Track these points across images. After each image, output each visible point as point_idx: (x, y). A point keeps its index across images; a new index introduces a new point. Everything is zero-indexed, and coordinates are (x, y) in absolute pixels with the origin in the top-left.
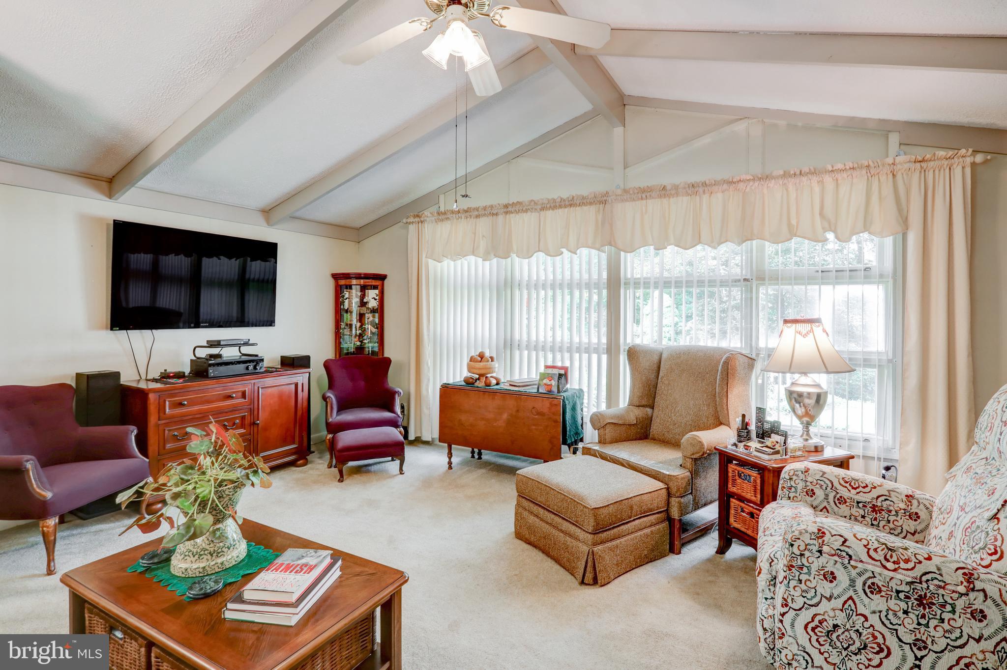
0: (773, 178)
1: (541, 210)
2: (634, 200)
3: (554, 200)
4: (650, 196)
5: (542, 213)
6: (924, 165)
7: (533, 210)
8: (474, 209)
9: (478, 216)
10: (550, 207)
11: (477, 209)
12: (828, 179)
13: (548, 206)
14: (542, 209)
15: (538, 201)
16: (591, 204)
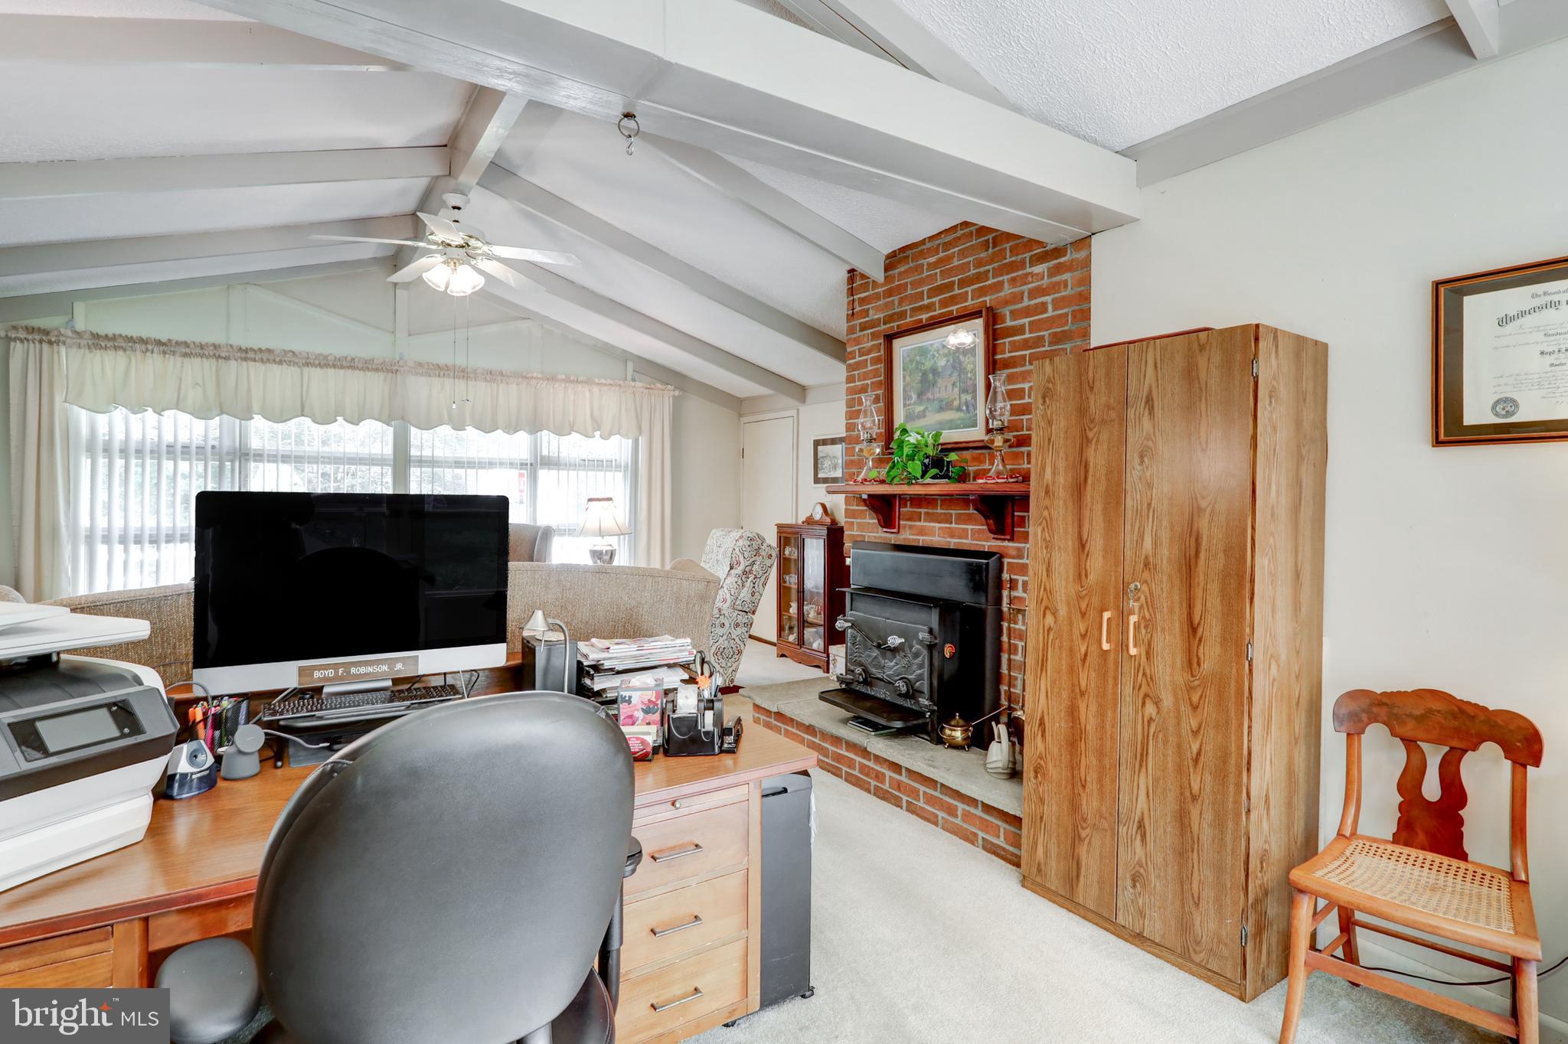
0: (558, 380)
1: (304, 365)
2: (430, 376)
3: (326, 357)
4: (448, 374)
5: (306, 370)
6: (651, 391)
7: (292, 363)
8: (177, 343)
9: (186, 355)
10: (320, 364)
11: (186, 344)
12: (596, 390)
13: (317, 362)
14: (307, 364)
15: (300, 353)
16: (377, 370)
